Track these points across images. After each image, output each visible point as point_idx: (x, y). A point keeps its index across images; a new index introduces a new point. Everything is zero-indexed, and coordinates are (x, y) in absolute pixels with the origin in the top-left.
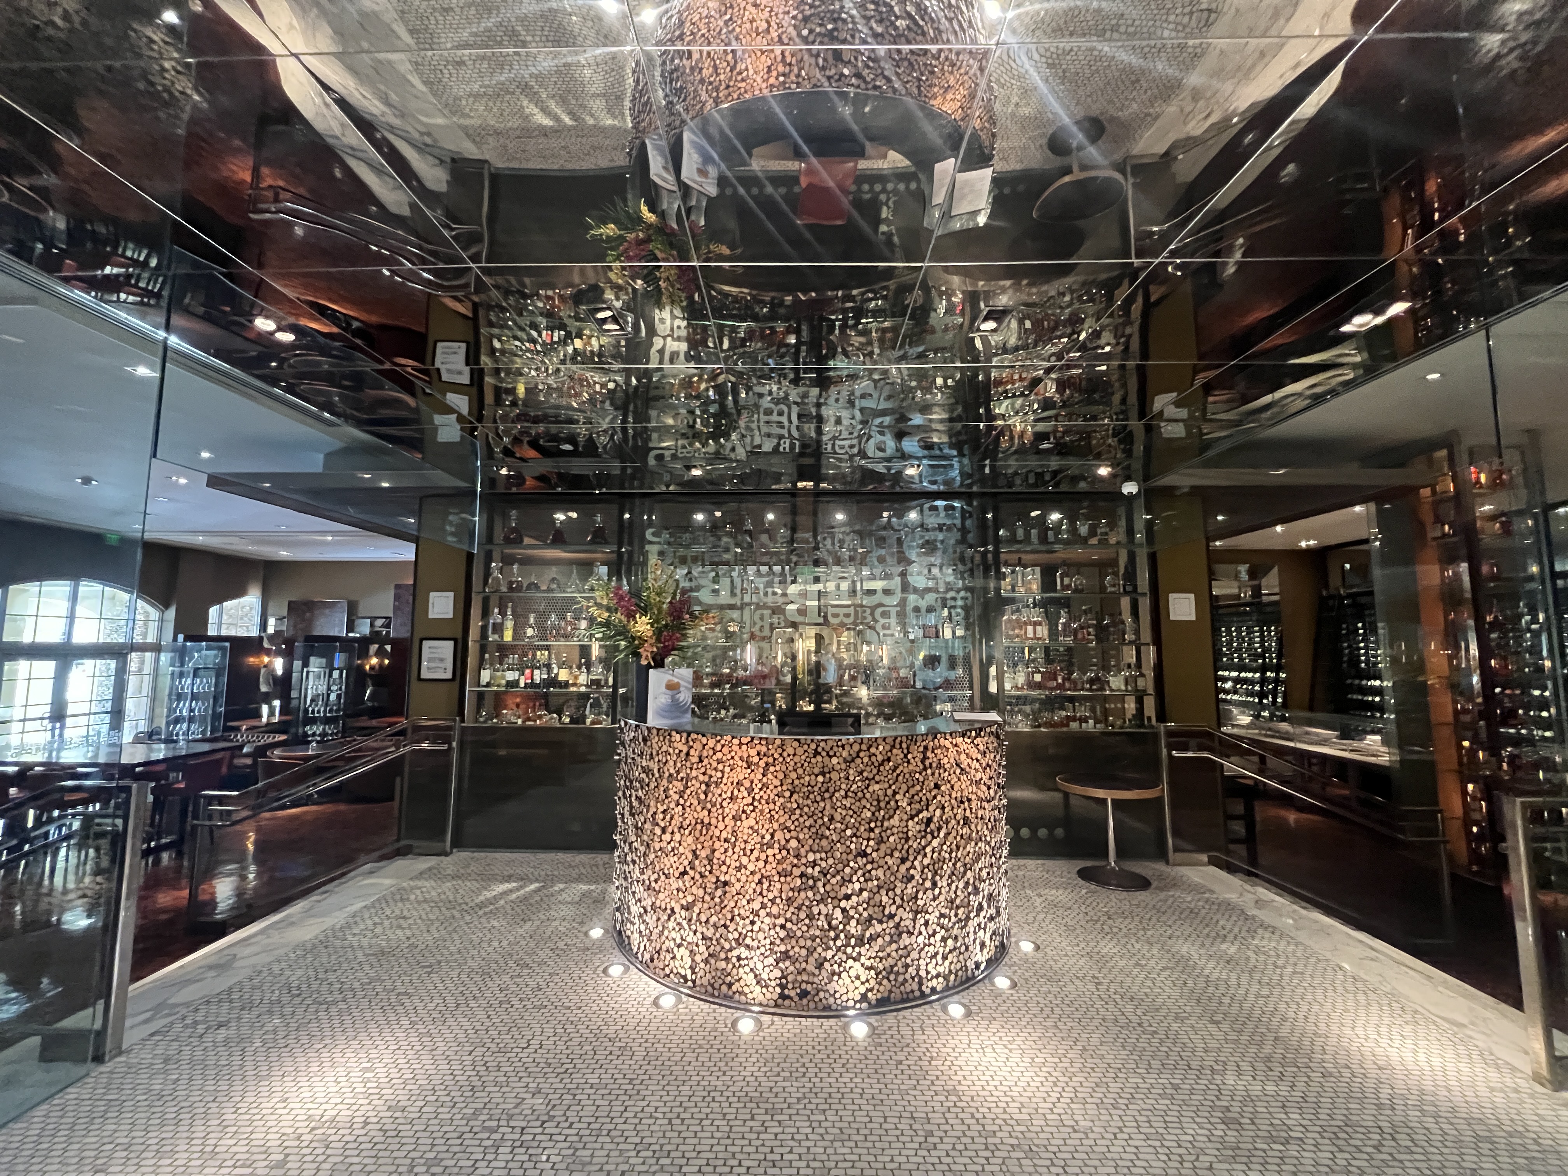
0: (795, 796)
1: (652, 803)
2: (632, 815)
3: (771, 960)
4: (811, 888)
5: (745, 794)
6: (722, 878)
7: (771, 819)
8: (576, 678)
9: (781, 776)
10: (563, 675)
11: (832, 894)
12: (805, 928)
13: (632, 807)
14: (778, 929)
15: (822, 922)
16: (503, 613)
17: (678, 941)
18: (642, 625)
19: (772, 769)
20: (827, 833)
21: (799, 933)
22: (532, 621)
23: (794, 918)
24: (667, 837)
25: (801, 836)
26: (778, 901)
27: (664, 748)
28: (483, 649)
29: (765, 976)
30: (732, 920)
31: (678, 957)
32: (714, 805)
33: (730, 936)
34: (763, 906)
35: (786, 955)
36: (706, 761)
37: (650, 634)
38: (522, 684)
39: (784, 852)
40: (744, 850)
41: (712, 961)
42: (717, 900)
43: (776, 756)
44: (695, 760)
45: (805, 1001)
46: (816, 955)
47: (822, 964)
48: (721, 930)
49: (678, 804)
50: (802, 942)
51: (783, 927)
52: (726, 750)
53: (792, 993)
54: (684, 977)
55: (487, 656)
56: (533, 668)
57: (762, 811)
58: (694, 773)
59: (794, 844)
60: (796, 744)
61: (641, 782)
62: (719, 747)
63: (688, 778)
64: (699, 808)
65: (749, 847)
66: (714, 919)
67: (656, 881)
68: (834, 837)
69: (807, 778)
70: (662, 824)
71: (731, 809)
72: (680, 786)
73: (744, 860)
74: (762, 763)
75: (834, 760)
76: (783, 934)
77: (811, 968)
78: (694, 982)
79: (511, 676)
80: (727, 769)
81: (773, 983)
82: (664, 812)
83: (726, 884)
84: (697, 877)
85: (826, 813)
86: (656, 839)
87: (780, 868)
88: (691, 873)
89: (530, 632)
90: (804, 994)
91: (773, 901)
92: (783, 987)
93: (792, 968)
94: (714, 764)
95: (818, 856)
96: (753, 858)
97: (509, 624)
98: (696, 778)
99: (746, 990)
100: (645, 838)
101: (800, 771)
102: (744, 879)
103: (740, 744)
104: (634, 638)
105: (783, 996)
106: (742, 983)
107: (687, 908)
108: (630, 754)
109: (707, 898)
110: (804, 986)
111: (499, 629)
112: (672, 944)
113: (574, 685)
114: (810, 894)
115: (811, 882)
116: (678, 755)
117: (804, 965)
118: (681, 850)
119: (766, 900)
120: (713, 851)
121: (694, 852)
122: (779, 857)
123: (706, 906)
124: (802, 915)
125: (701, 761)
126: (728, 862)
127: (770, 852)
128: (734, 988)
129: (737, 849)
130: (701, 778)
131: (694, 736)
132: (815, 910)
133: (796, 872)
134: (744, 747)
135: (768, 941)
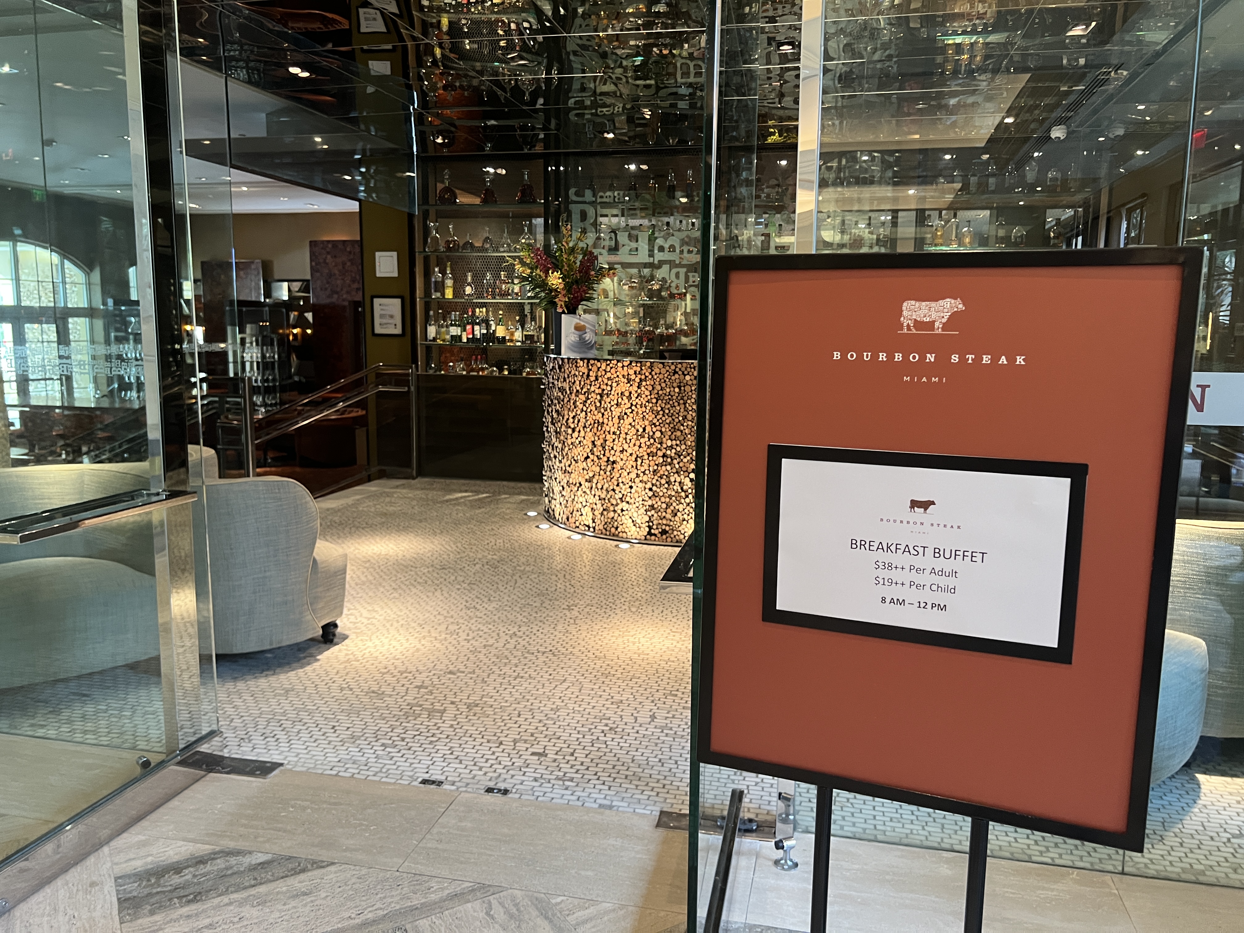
0: (660, 402)
1: (566, 412)
2: (553, 424)
3: (642, 511)
4: (670, 464)
5: (626, 401)
6: (611, 459)
7: (644, 418)
8: (512, 334)
9: (650, 388)
10: (501, 332)
11: (684, 469)
12: (665, 491)
13: (553, 418)
14: (647, 491)
15: (677, 487)
16: (443, 271)
17: (584, 504)
18: (555, 280)
19: (644, 383)
20: (682, 428)
21: (661, 494)
22: (469, 279)
23: (658, 483)
24: (576, 434)
25: (663, 430)
26: (647, 472)
27: (573, 373)
28: (427, 307)
29: (639, 521)
30: (618, 485)
31: (584, 514)
32: (606, 410)
33: (617, 497)
34: (638, 476)
35: (652, 506)
36: (600, 379)
37: (562, 286)
38: (465, 340)
39: (652, 441)
40: (626, 439)
41: (605, 513)
42: (608, 473)
43: (647, 374)
44: (592, 379)
45: (664, 537)
46: (672, 508)
47: (676, 515)
48: (611, 493)
49: (582, 410)
50: (663, 499)
51: (650, 489)
52: (613, 371)
53: (656, 532)
54: (589, 527)
55: (431, 313)
56: (473, 324)
57: (637, 412)
58: (593, 389)
59: (658, 434)
60: (661, 366)
61: (558, 398)
62: (608, 369)
63: (588, 392)
64: (596, 412)
65: (628, 437)
66: (606, 486)
67: (569, 466)
68: (687, 431)
69: (668, 390)
70: (572, 426)
71: (617, 412)
72: (583, 397)
73: (626, 446)
74: (637, 380)
75: (688, 378)
76: (650, 494)
77: (669, 516)
78: (594, 528)
79: (455, 331)
80: (614, 385)
81: (644, 525)
82: (574, 417)
83: (614, 462)
84: (596, 459)
85: (681, 414)
86: (569, 437)
87: (649, 451)
88: (591, 457)
89: (468, 290)
90: (664, 532)
91: (644, 473)
92: (650, 528)
93: (656, 515)
94: (606, 381)
95: (674, 443)
96: (631, 445)
97: (449, 282)
98: (594, 391)
99: (627, 530)
100: (562, 438)
101: (663, 385)
102: (625, 458)
103: (623, 366)
104: (551, 290)
105: (649, 533)
106: (624, 526)
107: (589, 481)
108: (551, 380)
109: (602, 472)
110: (664, 527)
111: (440, 287)
112: (580, 506)
113: (511, 341)
114: (669, 468)
115: (669, 460)
116: (582, 376)
117: (664, 514)
118: (585, 442)
119: (639, 472)
120: (606, 441)
121: (593, 442)
122: (648, 443)
123: (601, 478)
124: (663, 481)
125: (597, 379)
126: (615, 448)
127: (642, 440)
128: (619, 530)
129: (621, 439)
130: (597, 391)
131: (592, 362)
132: (672, 479)
133: (660, 453)
134: (625, 368)
135: (641, 499)
